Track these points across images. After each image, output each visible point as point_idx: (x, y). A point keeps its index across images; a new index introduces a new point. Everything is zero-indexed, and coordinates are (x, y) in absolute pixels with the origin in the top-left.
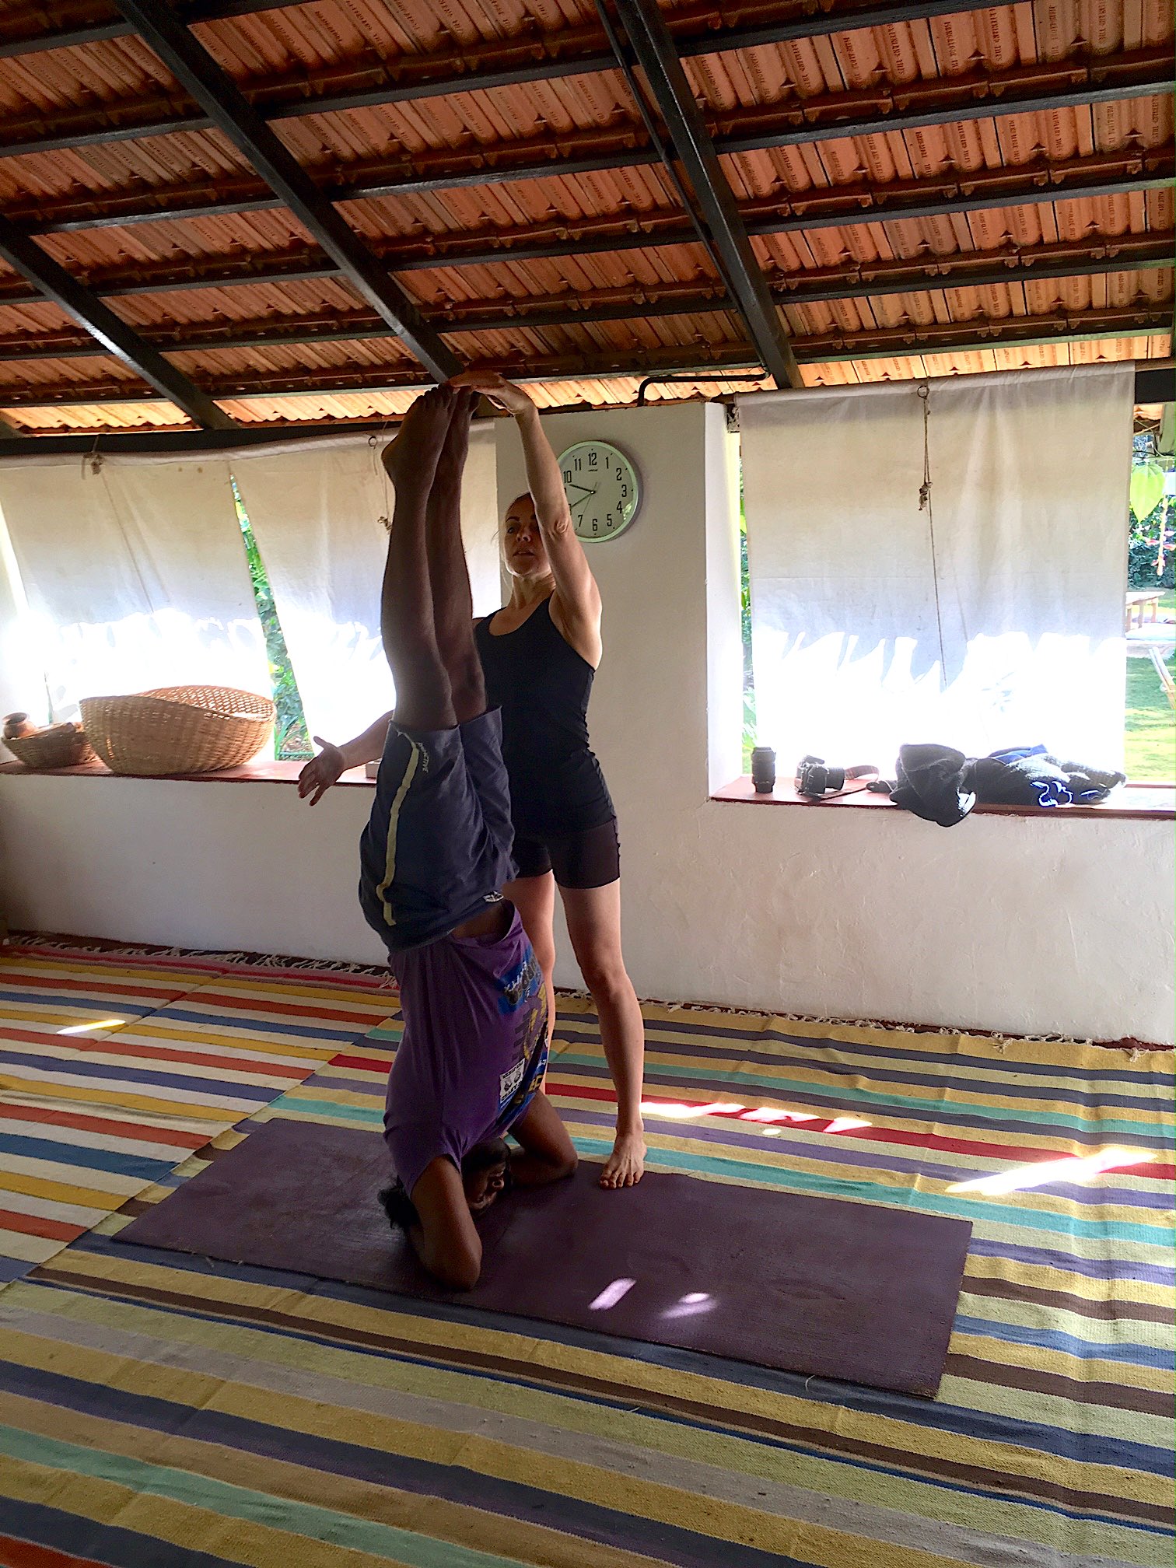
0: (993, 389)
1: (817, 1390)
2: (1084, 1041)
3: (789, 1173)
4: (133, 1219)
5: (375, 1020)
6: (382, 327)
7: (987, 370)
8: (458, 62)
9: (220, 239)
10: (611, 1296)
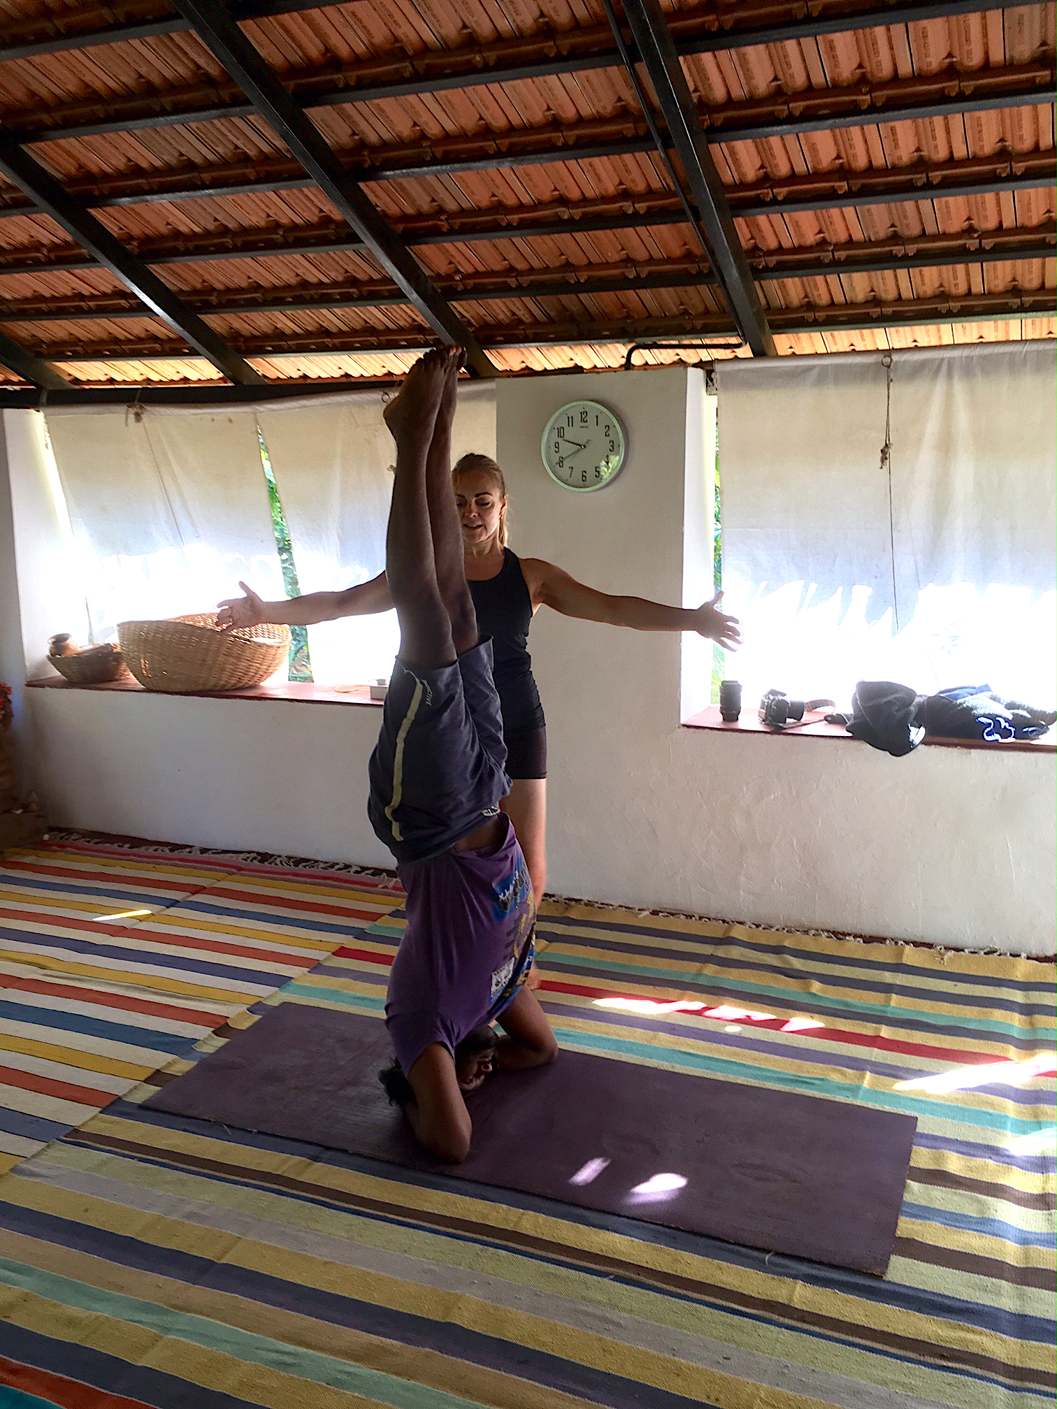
0: (951, 362)
1: (776, 1265)
2: (1019, 956)
3: (750, 1067)
4: (159, 1088)
5: (374, 917)
6: (399, 296)
7: (945, 343)
8: (478, 58)
9: (258, 215)
10: (589, 1172)
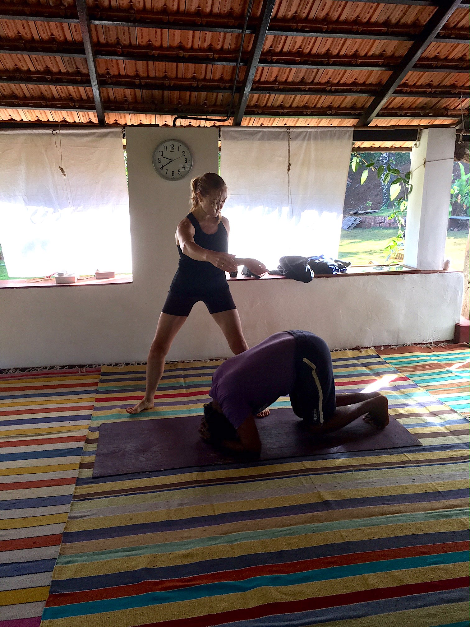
0: (308, 133)
2: (346, 350)
4: (92, 469)
5: (96, 384)
6: (87, 82)
